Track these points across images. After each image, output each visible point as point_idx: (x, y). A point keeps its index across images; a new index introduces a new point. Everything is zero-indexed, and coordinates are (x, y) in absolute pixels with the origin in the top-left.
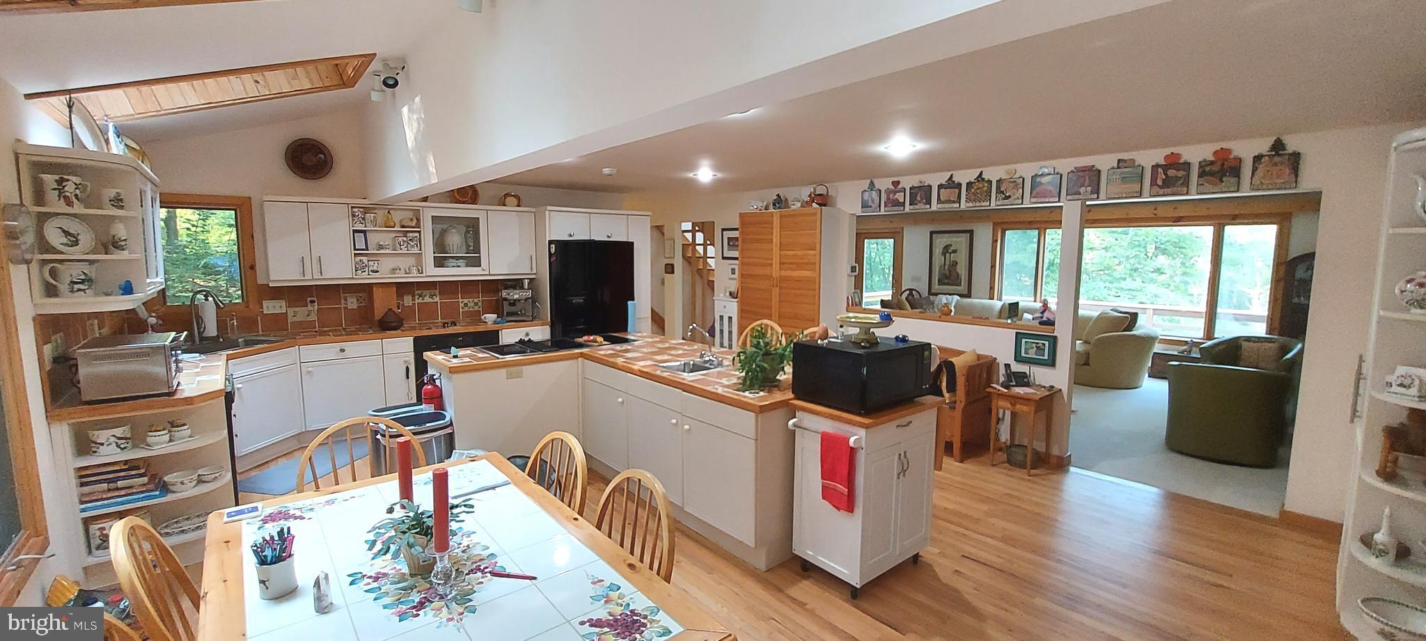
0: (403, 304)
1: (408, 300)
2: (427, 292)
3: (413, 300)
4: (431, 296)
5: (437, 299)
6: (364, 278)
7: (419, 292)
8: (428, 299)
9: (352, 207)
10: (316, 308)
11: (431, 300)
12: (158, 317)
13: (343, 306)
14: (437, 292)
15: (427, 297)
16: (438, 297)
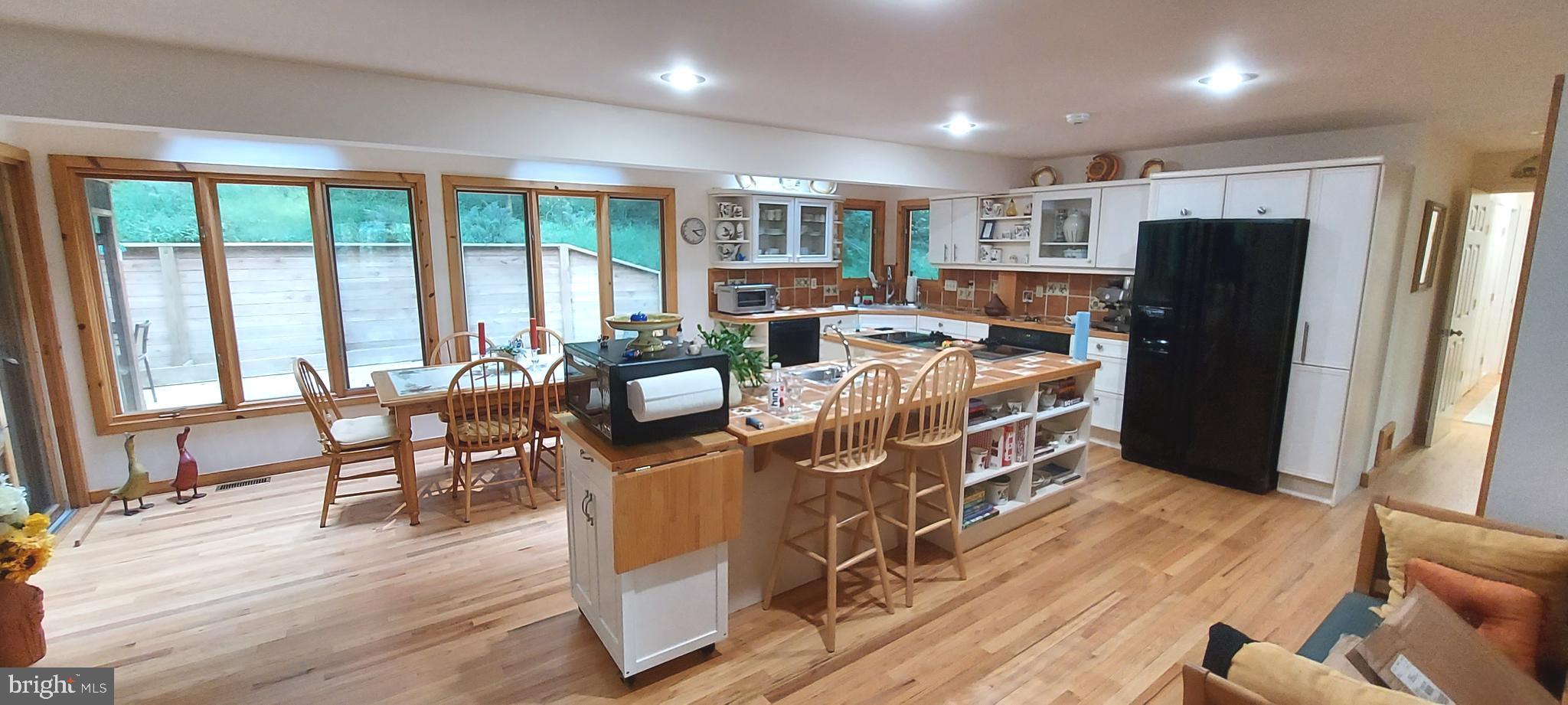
0: (1034, 295)
1: (1039, 291)
2: (1058, 285)
3: (1044, 292)
4: (1061, 290)
5: (1066, 293)
6: (986, 265)
7: (1050, 284)
8: (1057, 293)
9: (983, 199)
10: (974, 289)
11: (1060, 294)
12: (878, 284)
13: (990, 291)
14: (1068, 285)
15: (1057, 290)
16: (1068, 291)
